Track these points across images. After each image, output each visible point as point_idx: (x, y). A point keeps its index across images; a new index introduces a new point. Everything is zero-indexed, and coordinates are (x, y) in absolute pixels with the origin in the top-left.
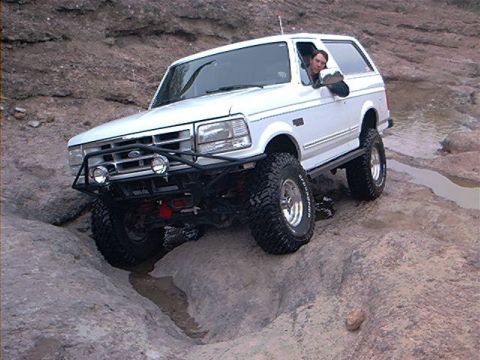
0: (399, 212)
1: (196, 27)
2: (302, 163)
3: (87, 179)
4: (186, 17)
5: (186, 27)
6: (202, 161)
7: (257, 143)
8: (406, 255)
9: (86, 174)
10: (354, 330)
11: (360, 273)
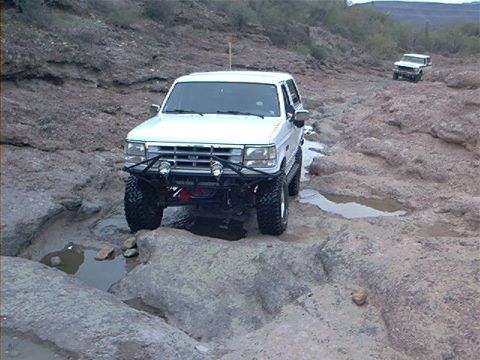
0: (304, 226)
1: (62, 71)
3: (147, 168)
4: (54, 62)
5: (54, 71)
6: (244, 171)
8: (375, 245)
9: (149, 166)
10: (361, 305)
11: (343, 262)
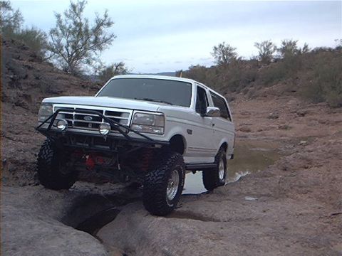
2: (184, 158)
3: (50, 126)
6: (131, 134)
7: (167, 133)
9: (51, 124)
